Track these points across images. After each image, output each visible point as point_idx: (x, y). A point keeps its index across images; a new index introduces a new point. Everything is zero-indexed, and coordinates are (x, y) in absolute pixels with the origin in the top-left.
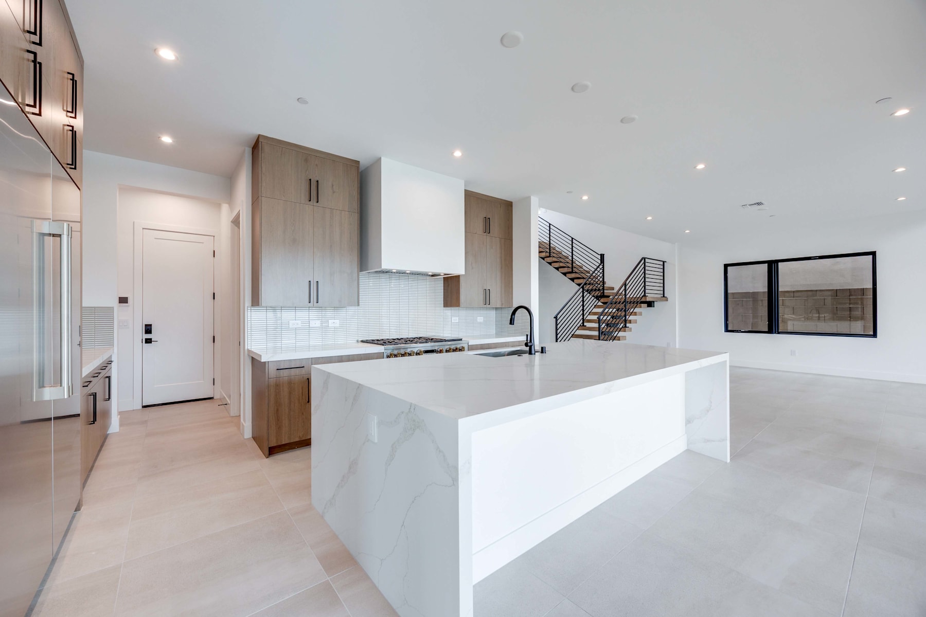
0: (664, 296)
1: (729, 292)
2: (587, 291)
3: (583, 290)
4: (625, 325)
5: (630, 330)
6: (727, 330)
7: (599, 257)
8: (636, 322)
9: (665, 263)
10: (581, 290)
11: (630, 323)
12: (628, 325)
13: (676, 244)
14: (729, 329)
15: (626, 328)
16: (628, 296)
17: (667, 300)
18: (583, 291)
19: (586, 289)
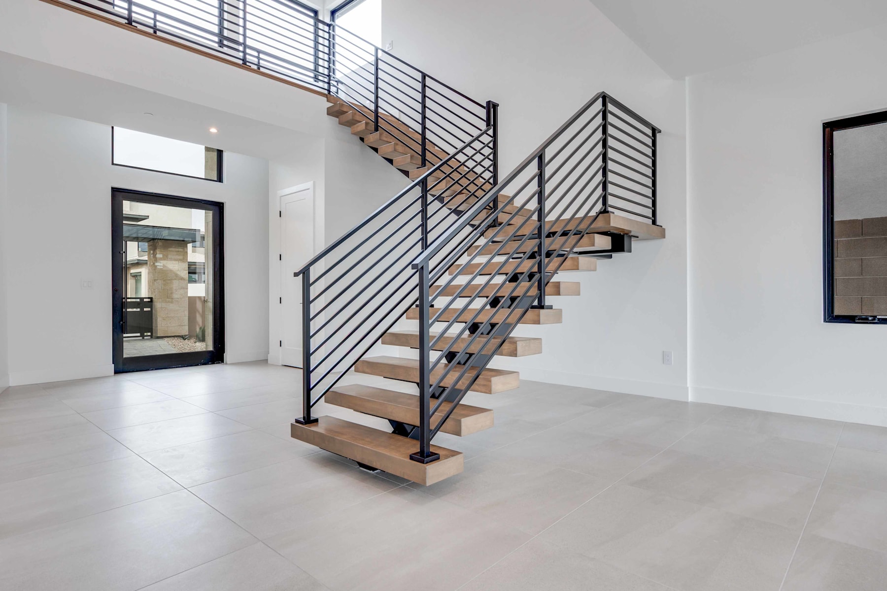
0: (654, 222)
1: (837, 218)
2: (440, 198)
3: (425, 191)
4: (541, 299)
5: (558, 317)
6: (831, 317)
7: (483, 113)
8: (576, 290)
9: (658, 135)
10: (418, 191)
11: (558, 293)
12: (549, 300)
13: (687, 78)
14: (837, 312)
15: (542, 311)
16: (551, 218)
17: (663, 235)
18: (424, 197)
19: (437, 192)
